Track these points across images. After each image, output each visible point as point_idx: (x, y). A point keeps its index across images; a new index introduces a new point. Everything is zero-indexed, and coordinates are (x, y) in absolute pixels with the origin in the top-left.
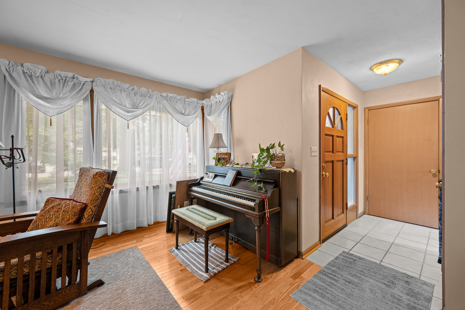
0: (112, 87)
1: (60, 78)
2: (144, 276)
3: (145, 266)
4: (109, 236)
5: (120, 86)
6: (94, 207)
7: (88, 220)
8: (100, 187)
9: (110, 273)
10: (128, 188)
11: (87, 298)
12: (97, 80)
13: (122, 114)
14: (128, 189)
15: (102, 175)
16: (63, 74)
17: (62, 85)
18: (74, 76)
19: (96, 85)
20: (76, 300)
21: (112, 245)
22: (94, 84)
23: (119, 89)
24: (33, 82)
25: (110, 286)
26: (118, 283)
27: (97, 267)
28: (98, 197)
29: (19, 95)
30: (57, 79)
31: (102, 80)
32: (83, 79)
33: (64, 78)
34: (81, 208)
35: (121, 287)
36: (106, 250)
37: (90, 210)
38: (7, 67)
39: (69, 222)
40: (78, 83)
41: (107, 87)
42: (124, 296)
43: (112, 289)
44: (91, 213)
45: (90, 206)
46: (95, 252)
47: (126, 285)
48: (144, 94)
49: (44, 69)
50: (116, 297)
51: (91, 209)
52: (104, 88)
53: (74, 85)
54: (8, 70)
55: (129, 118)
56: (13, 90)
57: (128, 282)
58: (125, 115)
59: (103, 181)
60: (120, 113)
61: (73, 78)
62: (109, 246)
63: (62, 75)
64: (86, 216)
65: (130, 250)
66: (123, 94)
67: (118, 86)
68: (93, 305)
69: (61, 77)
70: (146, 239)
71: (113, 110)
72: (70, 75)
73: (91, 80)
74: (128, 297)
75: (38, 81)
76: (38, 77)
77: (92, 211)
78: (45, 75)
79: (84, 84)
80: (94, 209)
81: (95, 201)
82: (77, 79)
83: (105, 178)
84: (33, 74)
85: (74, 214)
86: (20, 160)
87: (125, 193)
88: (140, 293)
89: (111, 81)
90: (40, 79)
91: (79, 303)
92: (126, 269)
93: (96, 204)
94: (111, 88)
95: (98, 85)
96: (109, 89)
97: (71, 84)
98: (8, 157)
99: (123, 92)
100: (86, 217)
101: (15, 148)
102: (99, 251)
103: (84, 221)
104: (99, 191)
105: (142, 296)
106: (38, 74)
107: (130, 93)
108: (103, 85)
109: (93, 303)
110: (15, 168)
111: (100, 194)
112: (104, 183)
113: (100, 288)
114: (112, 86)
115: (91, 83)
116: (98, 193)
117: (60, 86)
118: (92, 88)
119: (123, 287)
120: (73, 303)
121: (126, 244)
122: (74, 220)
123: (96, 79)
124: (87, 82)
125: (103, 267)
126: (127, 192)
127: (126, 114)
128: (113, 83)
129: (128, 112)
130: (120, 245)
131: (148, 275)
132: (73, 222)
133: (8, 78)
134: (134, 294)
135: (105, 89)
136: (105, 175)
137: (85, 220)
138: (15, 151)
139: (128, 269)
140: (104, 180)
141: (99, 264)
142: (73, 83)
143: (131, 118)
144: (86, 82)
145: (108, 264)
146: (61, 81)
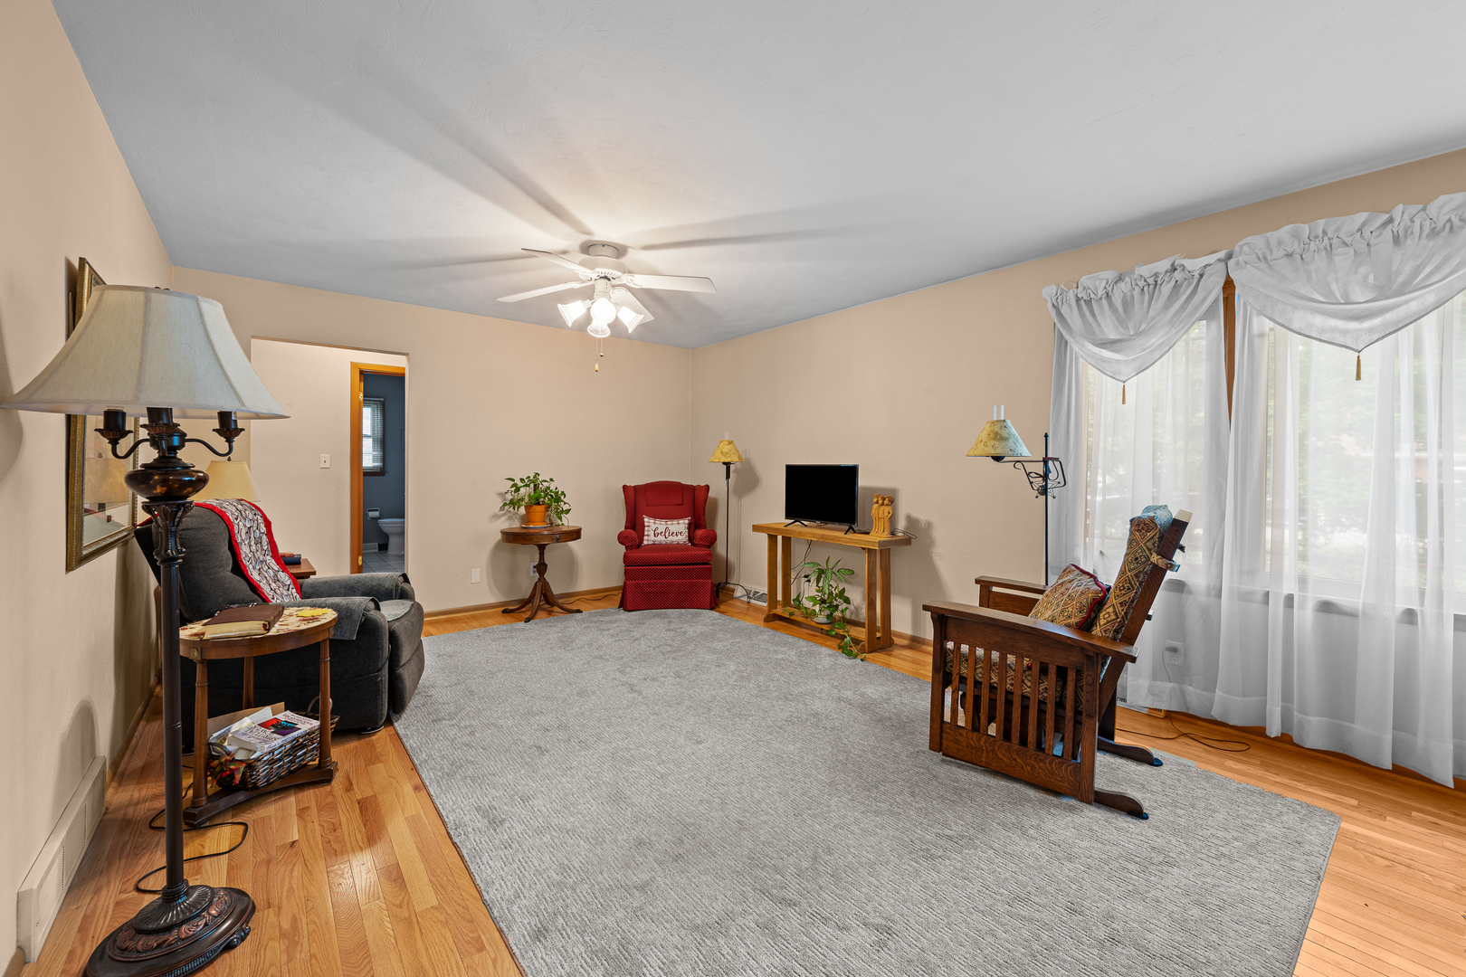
0: (1290, 250)
1: (1142, 283)
2: (1255, 886)
3: (1291, 872)
4: (1269, 738)
5: (1325, 233)
6: (1121, 603)
7: (1105, 631)
8: (1136, 559)
9: (1180, 812)
10: (1361, 601)
11: (1091, 814)
12: (1241, 247)
13: (1333, 330)
14: (1360, 607)
15: (1143, 528)
16: (1145, 271)
17: (1147, 297)
18: (1173, 264)
19: (1238, 263)
20: (1072, 802)
21: (1266, 766)
22: (1231, 263)
23: (1322, 246)
24: (1093, 315)
25: (1151, 833)
26: (1174, 842)
27: (1169, 782)
28: (1130, 583)
29: (1072, 349)
30: (1136, 288)
31: (1257, 241)
32: (1194, 265)
33: (1151, 281)
34: (1094, 599)
35: (1171, 854)
36: (1234, 766)
37: (1111, 610)
38: (1054, 299)
39: (1069, 621)
40: (1186, 279)
41: (1273, 257)
42: (1157, 873)
43: (1147, 841)
44: (1113, 617)
45: (1112, 599)
46: (1204, 755)
47: (1186, 860)
48: (1449, 220)
49: (1110, 275)
50: (1138, 859)
51: (1114, 608)
52: (1263, 266)
53: (1177, 286)
54: (1056, 304)
55: (1366, 339)
56: (1064, 342)
57: (1199, 861)
58: (1345, 332)
59: (1145, 544)
60: (1323, 331)
61: (1174, 269)
62: (1255, 765)
63: (1146, 275)
64: (1102, 622)
65: (1298, 807)
66: (1337, 259)
67: (1317, 237)
68: (1087, 832)
69: (1145, 281)
70: (1405, 824)
71: (1296, 326)
72: (1163, 265)
73: (1222, 254)
74: (1163, 882)
75: (1101, 307)
76: (1101, 298)
77: (1115, 611)
78: (1113, 289)
79: (1201, 276)
80: (1120, 609)
81: (1123, 592)
82: (1184, 270)
83: (1152, 538)
84: (1092, 296)
85: (1081, 607)
86: (1059, 483)
87: (1346, 618)
88: (1199, 904)
89: (1285, 232)
90: (1104, 302)
91: (1072, 809)
92: (1229, 837)
93: (1127, 599)
94: (1289, 255)
95: (1242, 263)
96: (1284, 261)
97: (1166, 289)
98: (1041, 476)
99: (1340, 250)
100: (1102, 624)
101: (1051, 459)
102: (1215, 759)
103: (1097, 631)
104: (1134, 569)
105: (1195, 911)
106: (1101, 292)
107: (1372, 242)
108: (1261, 256)
109: (1090, 830)
110: (1050, 498)
111: (1137, 576)
112: (1150, 550)
113: (1129, 819)
114: (1296, 248)
115: (1222, 265)
116: (1133, 573)
117: (1142, 302)
118: (1228, 276)
119: (1175, 856)
120: (1065, 801)
121: (1310, 789)
122: (1077, 620)
123: (1237, 248)
124: (1208, 268)
125: (1180, 792)
126: (1353, 615)
127: (1354, 325)
128: (1296, 236)
129: (1358, 317)
130: (1288, 781)
131: (1272, 895)
132: (1076, 623)
133: (1058, 325)
134: (1180, 891)
135: (1269, 266)
136: (1150, 528)
137: (1098, 629)
138: (1050, 463)
139: (1236, 839)
140: (1148, 541)
141: (1179, 781)
142: (1173, 282)
143: (1375, 337)
144: (1205, 266)
145: (1199, 793)
146: (1146, 288)
